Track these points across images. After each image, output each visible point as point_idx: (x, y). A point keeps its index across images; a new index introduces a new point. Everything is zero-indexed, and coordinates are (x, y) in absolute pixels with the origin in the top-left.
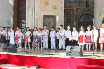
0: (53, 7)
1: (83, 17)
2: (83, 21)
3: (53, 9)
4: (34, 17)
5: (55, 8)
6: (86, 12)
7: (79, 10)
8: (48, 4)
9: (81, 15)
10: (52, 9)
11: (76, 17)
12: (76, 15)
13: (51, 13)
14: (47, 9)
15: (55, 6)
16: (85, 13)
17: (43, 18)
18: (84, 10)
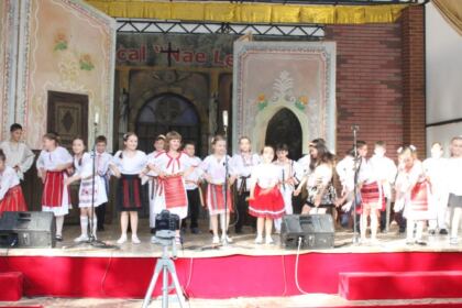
0: (81, 61)
1: (153, 104)
2: (153, 120)
3: (82, 68)
4: (16, 98)
5: (87, 64)
6: (169, 85)
7: (141, 75)
8: (65, 48)
9: (148, 94)
10: (78, 66)
11: (127, 102)
12: (128, 95)
13: (74, 83)
14: (63, 66)
15: (87, 57)
16: (163, 90)
17: (46, 102)
18: (161, 79)
